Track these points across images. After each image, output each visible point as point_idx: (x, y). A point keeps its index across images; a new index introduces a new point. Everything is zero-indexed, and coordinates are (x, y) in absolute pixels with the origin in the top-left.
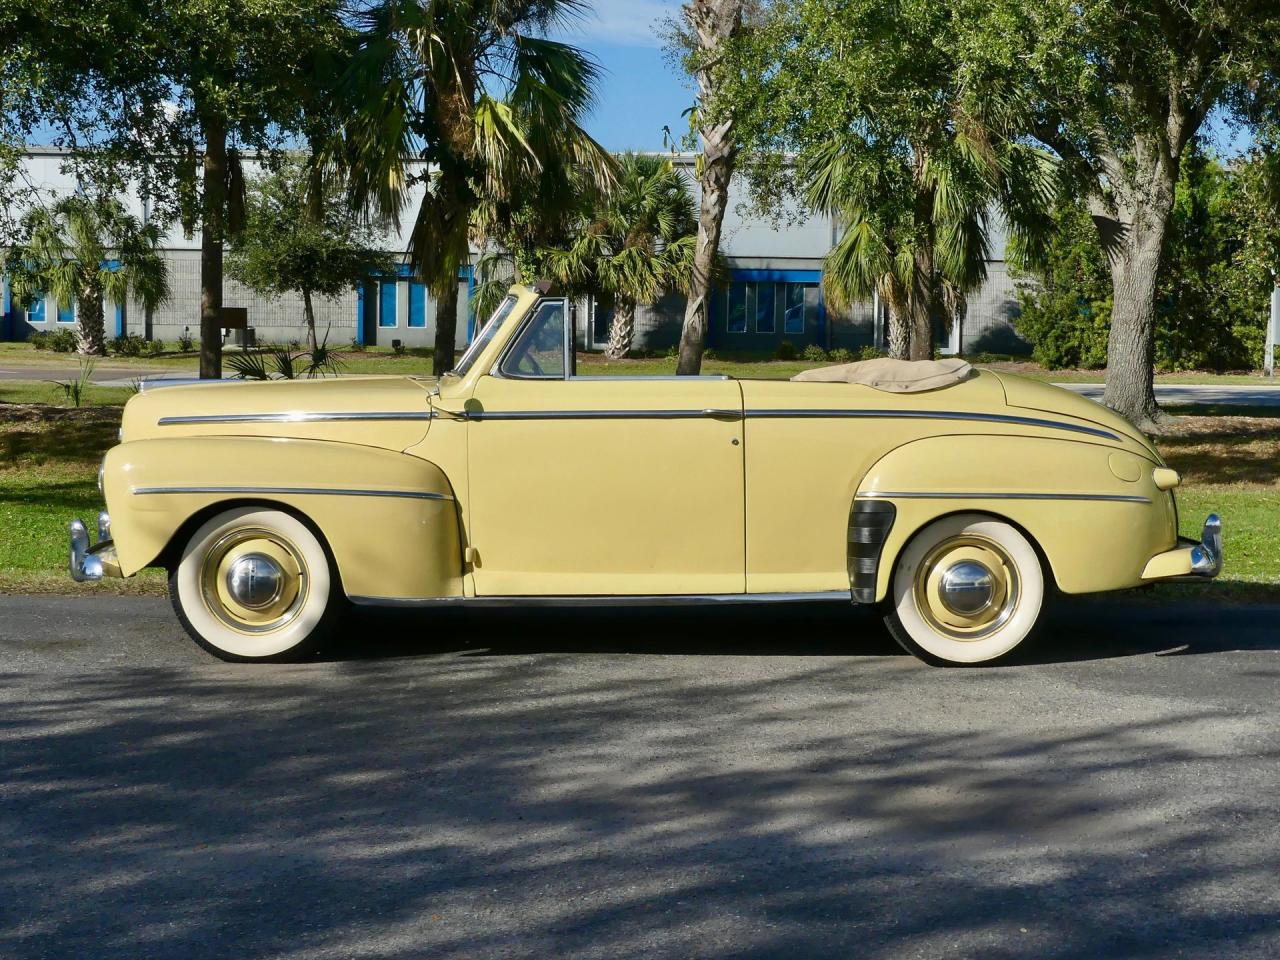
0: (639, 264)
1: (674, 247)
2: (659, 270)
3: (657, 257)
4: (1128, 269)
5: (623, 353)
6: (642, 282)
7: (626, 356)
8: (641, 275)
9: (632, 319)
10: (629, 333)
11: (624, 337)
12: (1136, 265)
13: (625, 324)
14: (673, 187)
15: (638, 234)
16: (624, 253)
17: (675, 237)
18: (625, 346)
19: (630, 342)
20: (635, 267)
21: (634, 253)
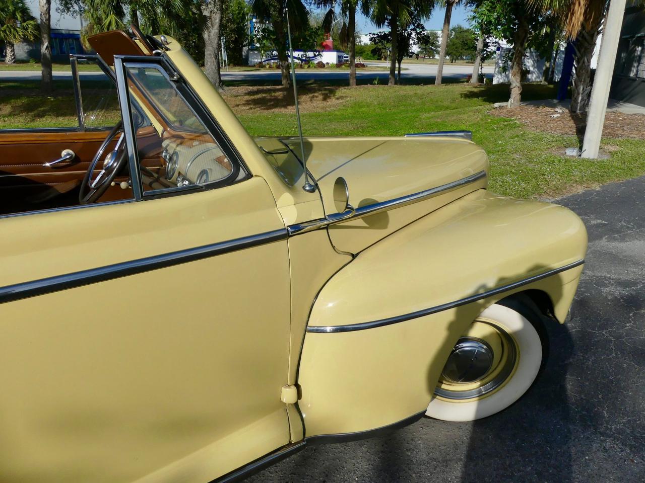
0: (12, 30)
1: (25, 24)
2: (21, 33)
3: (19, 28)
4: (209, 35)
5: (12, 62)
6: (15, 37)
7: (14, 62)
8: (14, 34)
9: (14, 49)
10: (13, 55)
11: (12, 56)
12: (212, 34)
13: (11, 51)
14: (20, 3)
15: (9, 19)
16: (5, 26)
17: (24, 21)
18: (13, 59)
19: (14, 58)
20: (11, 32)
21: (9, 26)
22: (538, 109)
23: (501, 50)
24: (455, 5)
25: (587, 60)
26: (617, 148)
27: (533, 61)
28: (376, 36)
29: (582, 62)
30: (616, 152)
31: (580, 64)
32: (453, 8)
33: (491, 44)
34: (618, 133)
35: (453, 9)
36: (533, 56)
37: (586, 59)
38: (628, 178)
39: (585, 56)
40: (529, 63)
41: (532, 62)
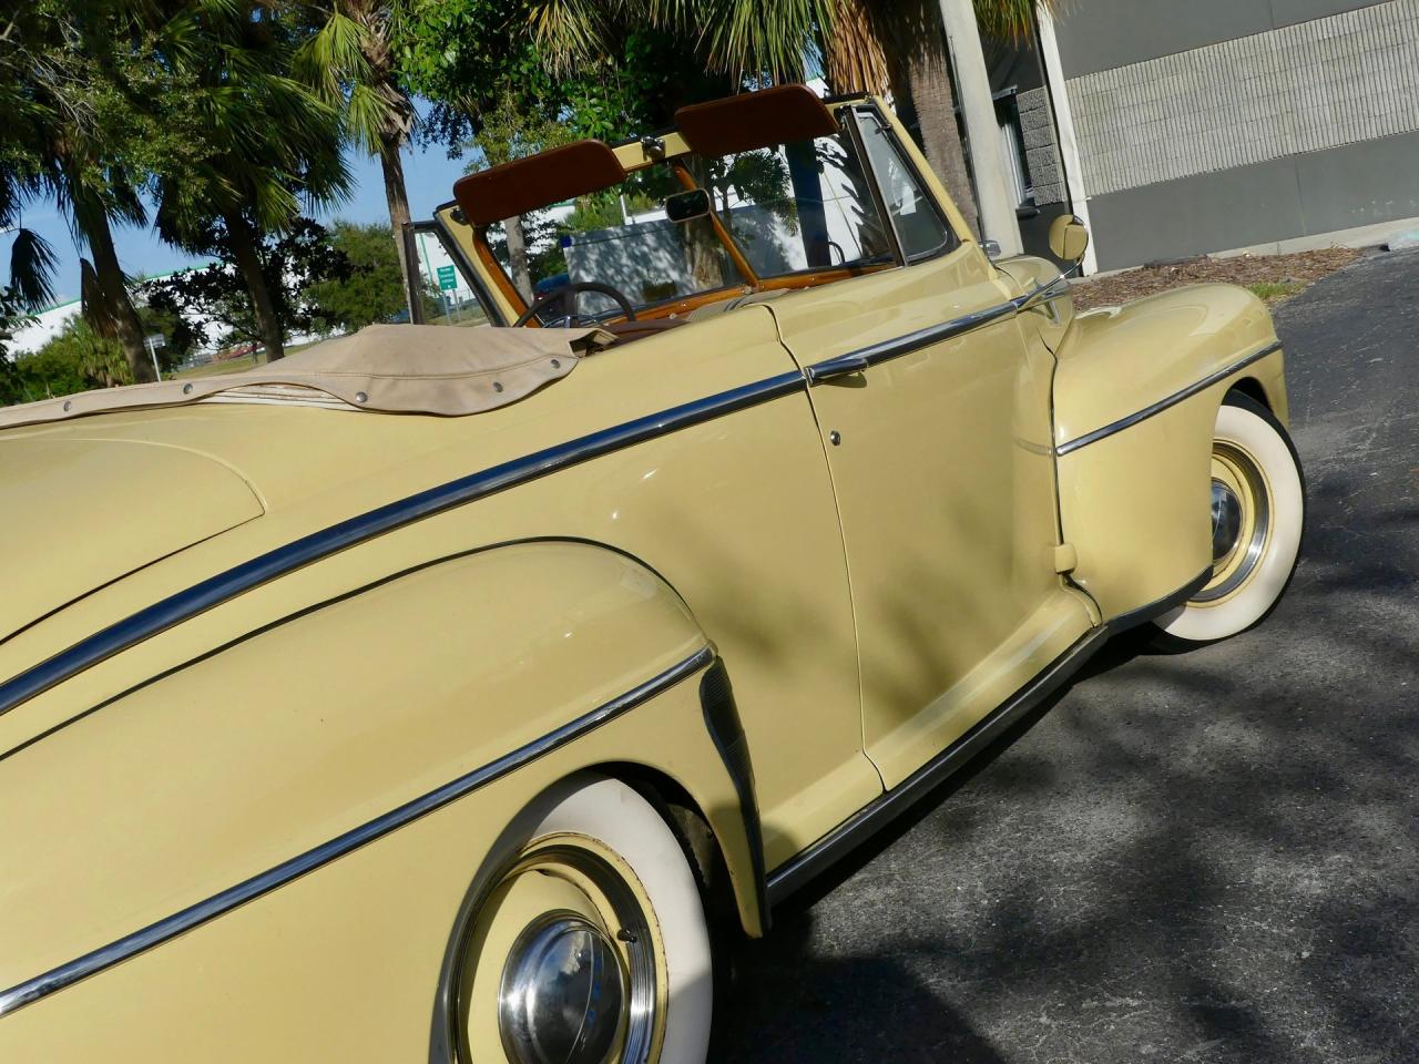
23: (573, 242)
24: (403, 140)
27: (670, 253)
28: (169, 288)
32: (400, 149)
33: (536, 235)
35: (403, 154)
36: (666, 239)
40: (660, 259)
41: (668, 256)
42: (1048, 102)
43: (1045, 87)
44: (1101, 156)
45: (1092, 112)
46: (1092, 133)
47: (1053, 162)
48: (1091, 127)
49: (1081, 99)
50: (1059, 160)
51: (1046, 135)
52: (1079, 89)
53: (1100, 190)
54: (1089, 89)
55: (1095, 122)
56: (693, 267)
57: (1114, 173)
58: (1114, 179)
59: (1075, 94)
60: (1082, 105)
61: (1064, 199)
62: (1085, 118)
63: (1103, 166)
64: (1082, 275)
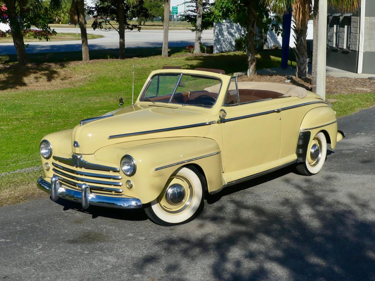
22: (273, 77)
25: (304, 39)
26: (335, 100)
29: (300, 40)
30: (335, 103)
31: (299, 42)
34: (334, 91)
37: (302, 38)
38: (345, 116)
39: (301, 36)
42: (359, 22)
43: (359, 17)
44: (370, 40)
45: (371, 27)
46: (369, 33)
47: (357, 39)
48: (369, 32)
49: (368, 23)
50: (358, 39)
51: (356, 31)
52: (369, 20)
53: (368, 50)
54: (371, 21)
55: (371, 31)
56: (247, 47)
57: (373, 46)
58: (372, 48)
59: (367, 21)
60: (368, 25)
61: (357, 50)
62: (368, 29)
63: (370, 44)
64: (357, 73)
